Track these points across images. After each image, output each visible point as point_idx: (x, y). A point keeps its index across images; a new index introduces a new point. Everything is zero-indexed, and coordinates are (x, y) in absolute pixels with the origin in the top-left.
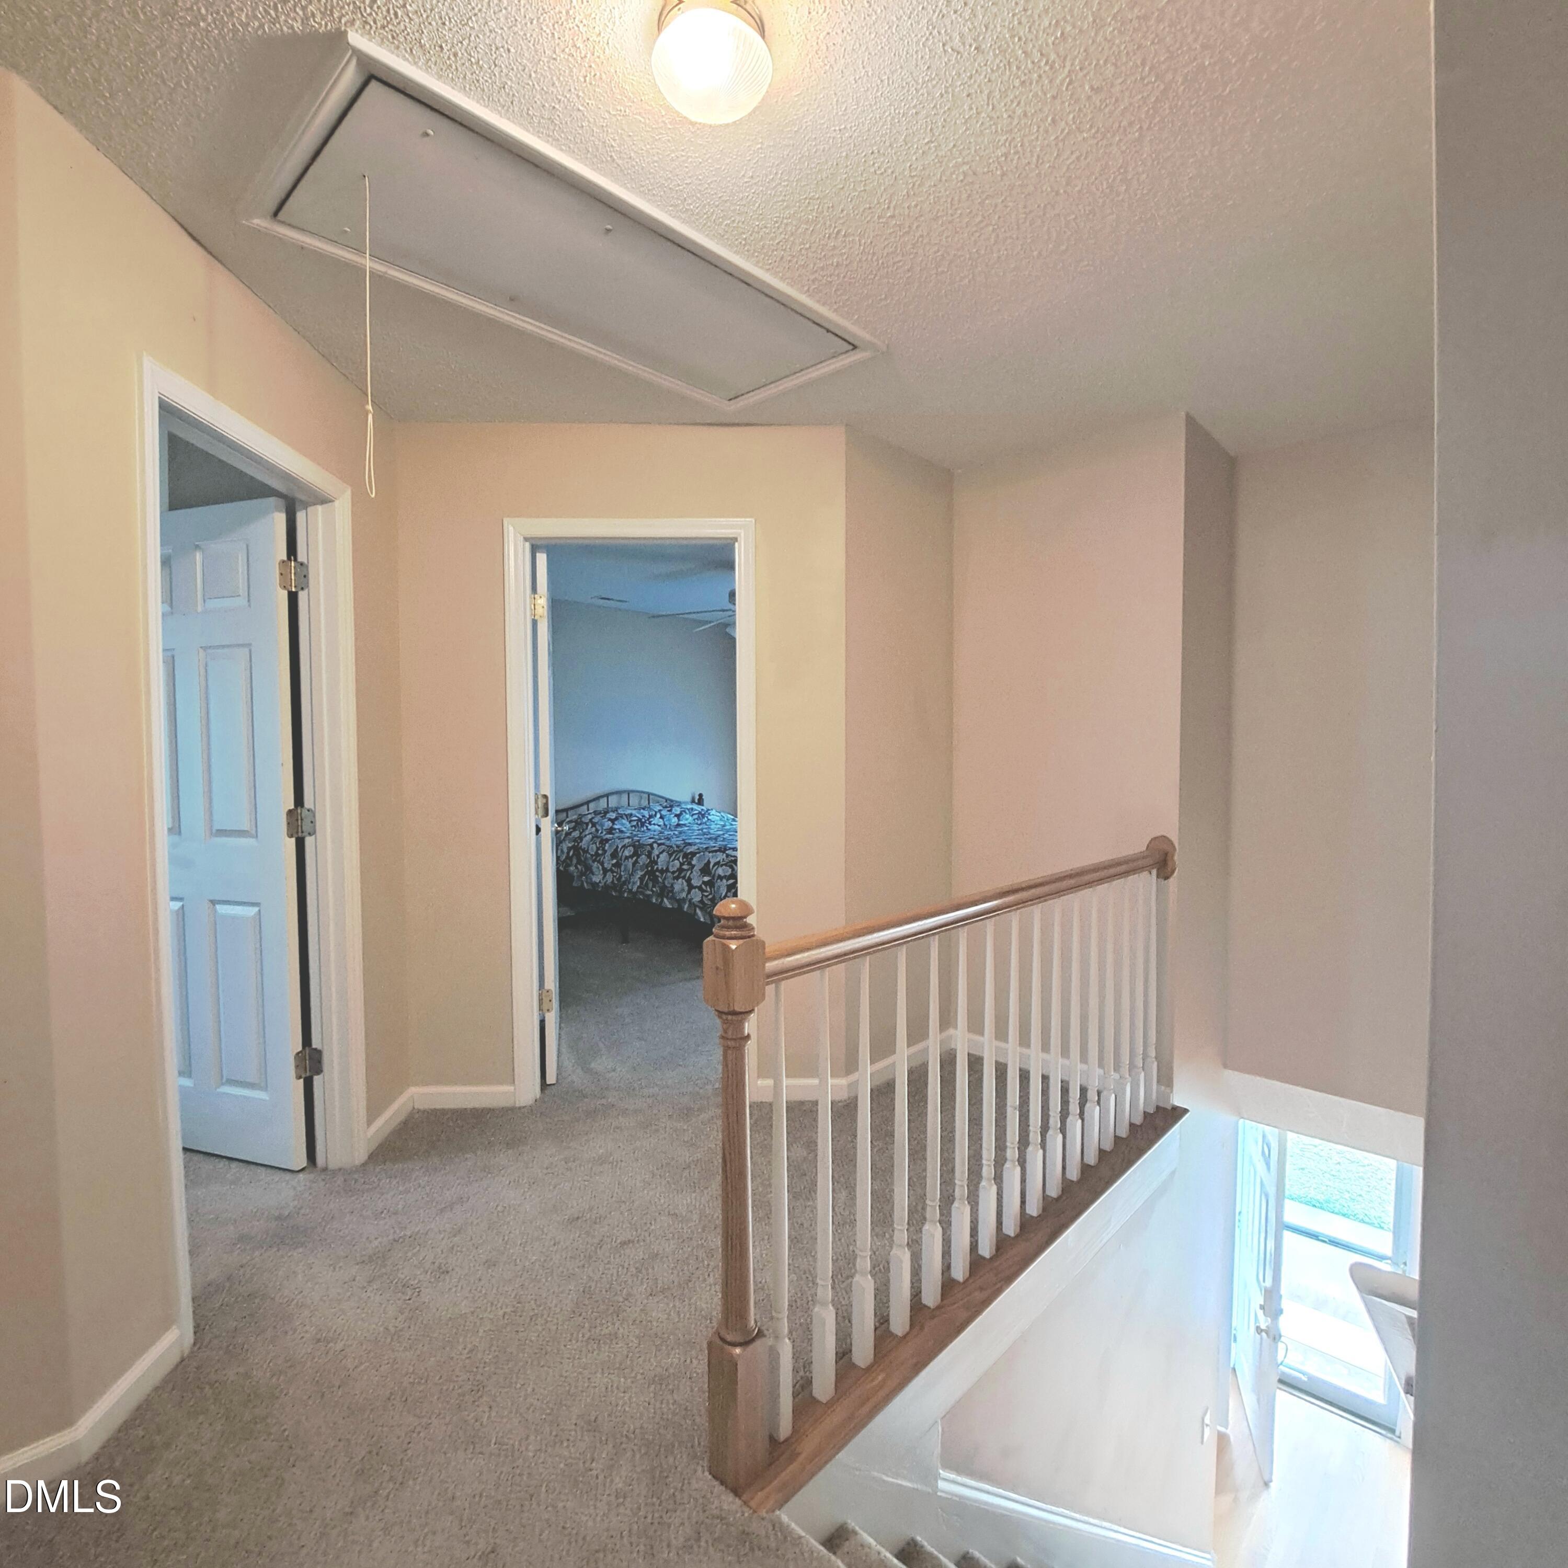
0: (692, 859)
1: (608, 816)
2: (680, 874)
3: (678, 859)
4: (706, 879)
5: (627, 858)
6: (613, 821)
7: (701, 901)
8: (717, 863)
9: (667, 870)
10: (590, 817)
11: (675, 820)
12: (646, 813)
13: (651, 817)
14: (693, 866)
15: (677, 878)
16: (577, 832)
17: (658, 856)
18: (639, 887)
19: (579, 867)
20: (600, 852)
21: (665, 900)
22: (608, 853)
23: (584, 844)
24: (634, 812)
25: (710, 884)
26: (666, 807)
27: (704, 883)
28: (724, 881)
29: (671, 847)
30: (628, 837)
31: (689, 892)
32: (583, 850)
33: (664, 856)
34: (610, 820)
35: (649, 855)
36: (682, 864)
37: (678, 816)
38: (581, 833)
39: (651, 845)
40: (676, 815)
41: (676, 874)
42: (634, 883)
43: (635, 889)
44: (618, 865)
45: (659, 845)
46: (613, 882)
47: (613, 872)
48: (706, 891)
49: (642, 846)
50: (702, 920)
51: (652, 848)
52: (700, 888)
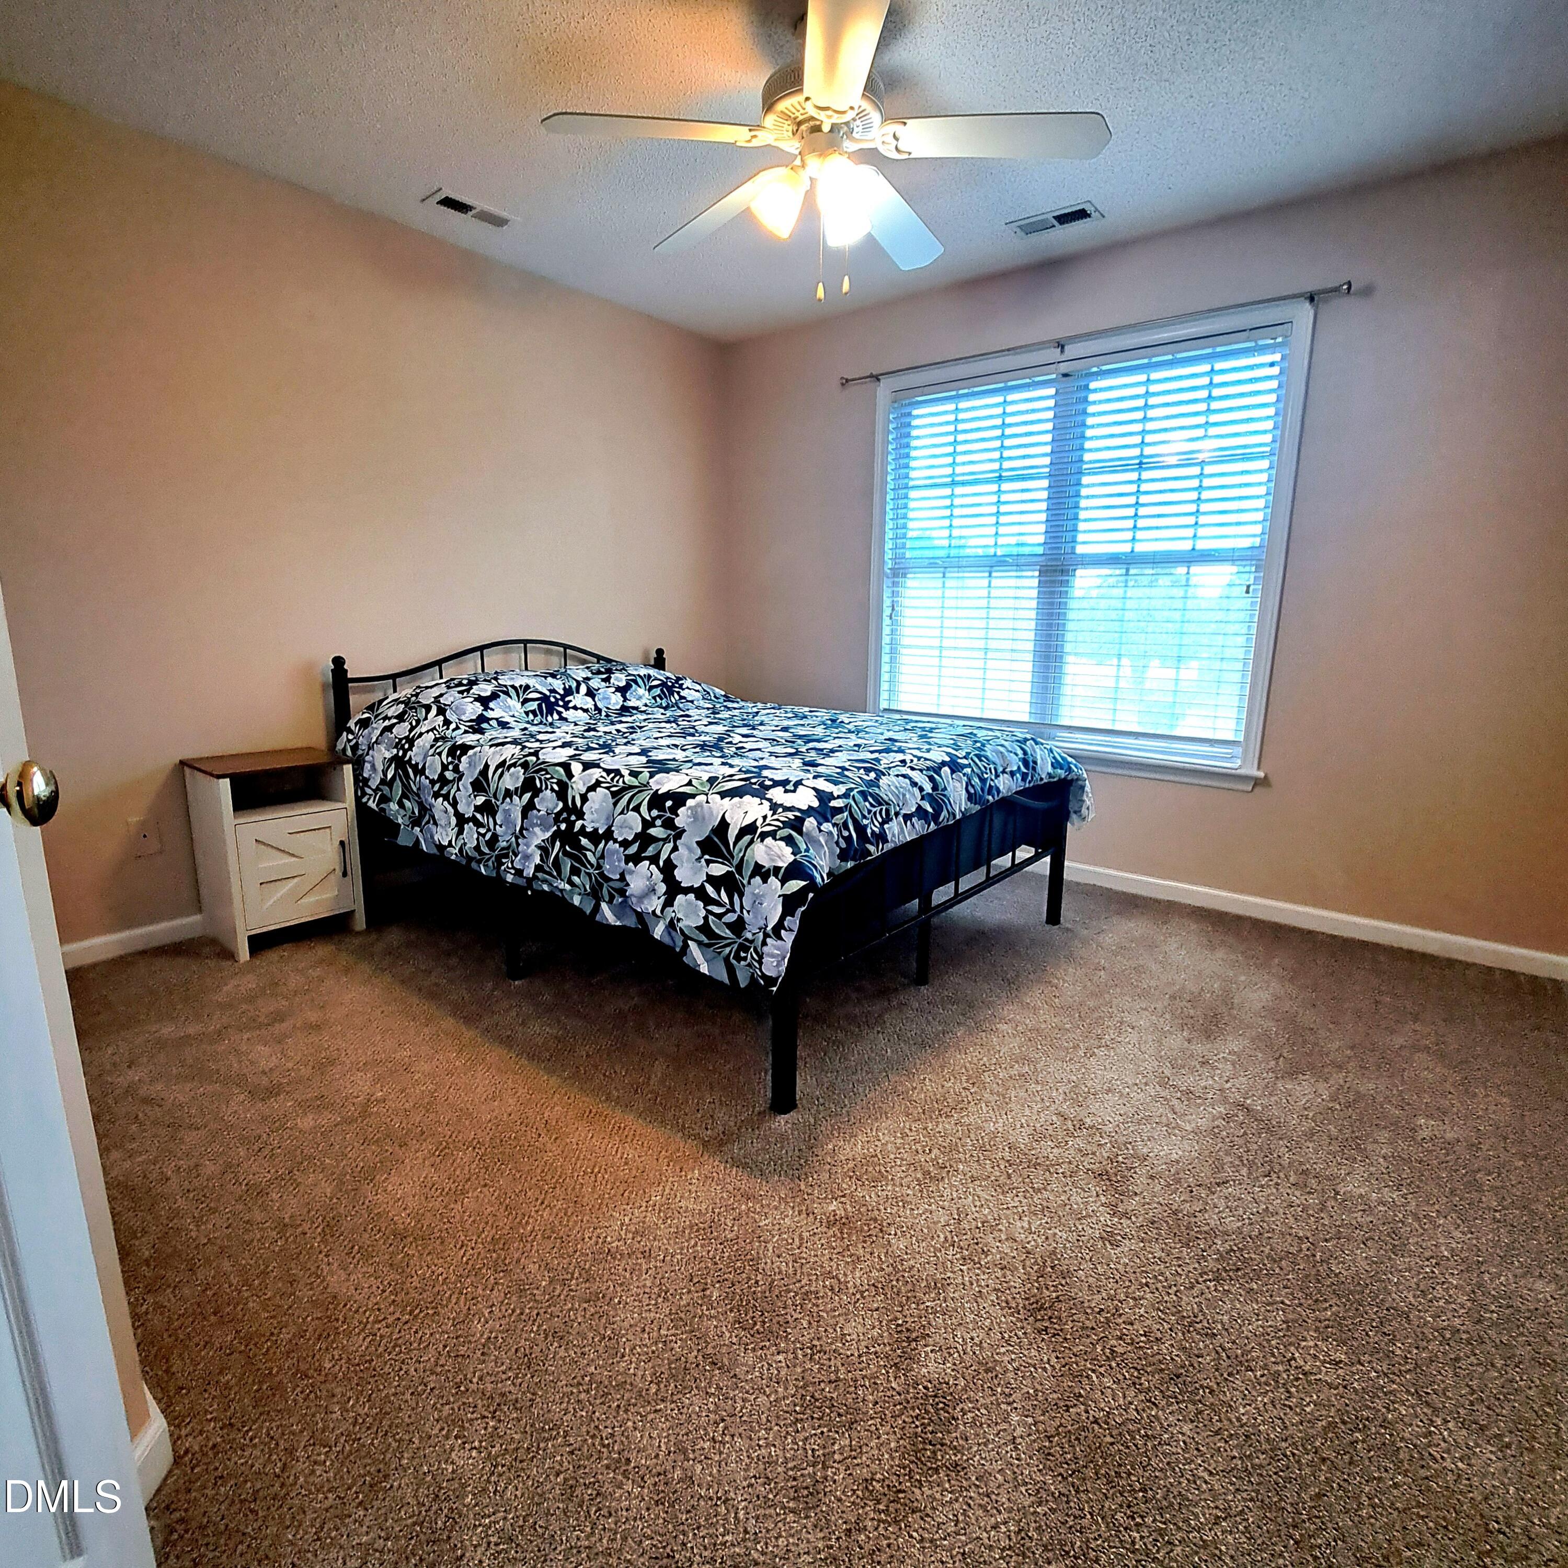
0: (674, 810)
1: (475, 690)
2: (643, 848)
3: (637, 809)
4: (718, 870)
5: (508, 794)
6: (485, 701)
7: (705, 928)
8: (750, 829)
9: (608, 835)
10: (436, 692)
11: (616, 700)
12: (558, 685)
13: (568, 692)
14: (679, 834)
15: (636, 859)
16: (406, 725)
17: (584, 799)
18: (538, 868)
19: (407, 803)
20: (449, 775)
21: (604, 906)
22: (467, 781)
23: (415, 755)
24: (532, 682)
25: (729, 884)
26: (599, 672)
27: (710, 879)
28: (774, 882)
29: (617, 772)
30: (515, 742)
31: (669, 902)
32: (415, 767)
33: (600, 797)
34: (479, 699)
35: (562, 792)
36: (647, 824)
37: (623, 691)
38: (412, 729)
39: (566, 766)
40: (618, 689)
41: (633, 849)
42: (527, 857)
43: (529, 872)
44: (488, 809)
45: (587, 766)
46: (477, 848)
47: (478, 824)
48: (719, 904)
49: (543, 767)
50: (704, 969)
51: (570, 775)
52: (700, 893)
